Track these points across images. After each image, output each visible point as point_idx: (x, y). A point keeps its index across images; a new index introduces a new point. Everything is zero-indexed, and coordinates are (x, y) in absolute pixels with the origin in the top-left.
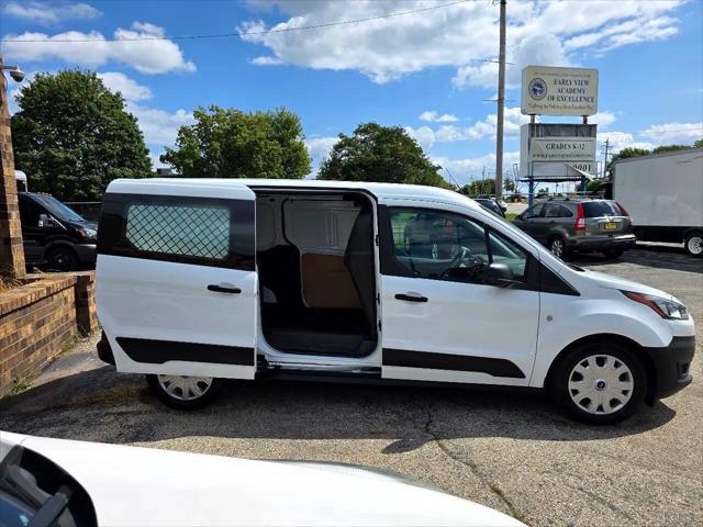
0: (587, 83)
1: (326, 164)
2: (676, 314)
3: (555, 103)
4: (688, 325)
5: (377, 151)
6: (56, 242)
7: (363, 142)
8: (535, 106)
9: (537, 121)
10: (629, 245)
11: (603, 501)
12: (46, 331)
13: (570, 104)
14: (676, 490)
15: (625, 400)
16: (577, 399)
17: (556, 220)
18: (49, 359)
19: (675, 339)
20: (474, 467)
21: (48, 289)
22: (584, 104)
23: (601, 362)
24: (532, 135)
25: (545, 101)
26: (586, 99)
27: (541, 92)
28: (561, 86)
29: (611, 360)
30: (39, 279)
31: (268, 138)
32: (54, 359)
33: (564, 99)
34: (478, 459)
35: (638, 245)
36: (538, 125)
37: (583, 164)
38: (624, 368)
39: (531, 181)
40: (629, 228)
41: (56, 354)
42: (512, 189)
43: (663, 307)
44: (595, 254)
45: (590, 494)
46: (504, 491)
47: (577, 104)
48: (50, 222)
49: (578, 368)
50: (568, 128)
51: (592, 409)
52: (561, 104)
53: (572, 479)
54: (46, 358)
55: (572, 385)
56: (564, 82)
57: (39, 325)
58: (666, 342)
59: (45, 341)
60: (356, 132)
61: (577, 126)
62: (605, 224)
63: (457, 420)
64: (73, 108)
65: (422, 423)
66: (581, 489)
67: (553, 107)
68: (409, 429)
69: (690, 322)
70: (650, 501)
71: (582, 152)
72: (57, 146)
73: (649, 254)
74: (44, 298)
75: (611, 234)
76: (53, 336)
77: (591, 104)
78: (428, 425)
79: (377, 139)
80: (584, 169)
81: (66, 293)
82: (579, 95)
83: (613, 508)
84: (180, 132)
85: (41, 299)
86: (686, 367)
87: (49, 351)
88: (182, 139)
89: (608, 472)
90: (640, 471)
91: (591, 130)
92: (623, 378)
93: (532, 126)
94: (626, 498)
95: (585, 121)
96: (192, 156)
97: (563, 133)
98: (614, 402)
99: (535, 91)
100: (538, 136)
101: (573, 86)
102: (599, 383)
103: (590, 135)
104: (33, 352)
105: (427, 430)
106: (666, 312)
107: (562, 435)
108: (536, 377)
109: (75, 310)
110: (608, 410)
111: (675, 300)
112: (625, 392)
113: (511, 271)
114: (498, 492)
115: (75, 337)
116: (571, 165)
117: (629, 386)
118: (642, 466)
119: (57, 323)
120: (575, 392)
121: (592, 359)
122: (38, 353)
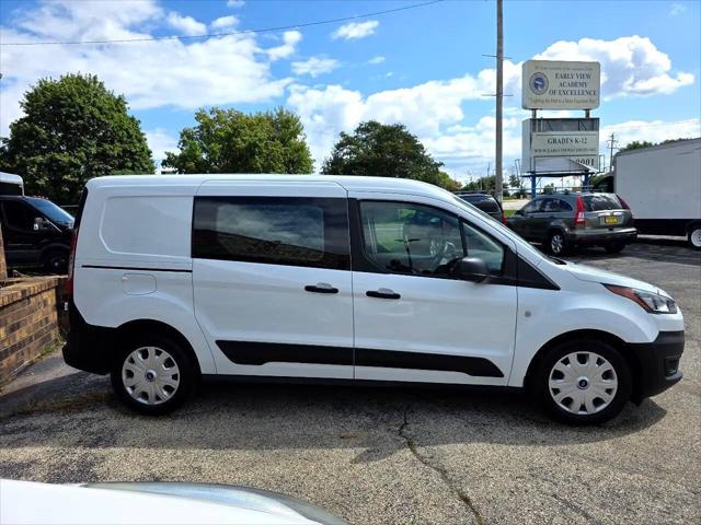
0: (588, 76)
1: (328, 164)
2: (664, 308)
3: (557, 97)
4: (676, 319)
5: (378, 149)
6: (52, 245)
7: (364, 140)
8: (536, 101)
9: (538, 117)
10: (630, 239)
11: (577, 509)
12: (21, 335)
13: (572, 98)
14: (658, 496)
15: (609, 399)
16: (558, 399)
17: (556, 214)
18: (26, 363)
19: (661, 333)
20: (444, 472)
21: (24, 292)
22: (586, 97)
23: (582, 359)
24: (534, 130)
25: (546, 96)
26: (589, 93)
27: (542, 86)
28: (562, 81)
29: (593, 357)
30: (18, 282)
31: (269, 139)
32: (32, 364)
33: (565, 93)
34: (449, 463)
35: (640, 239)
36: (539, 120)
37: (585, 158)
38: (607, 366)
39: (533, 176)
40: (629, 222)
41: (34, 358)
42: (518, 185)
43: (648, 301)
44: (596, 248)
45: (564, 501)
46: (473, 498)
47: (579, 98)
48: (46, 225)
49: (559, 366)
50: (570, 123)
51: (574, 409)
52: (563, 97)
53: (546, 485)
54: (22, 362)
55: (553, 384)
56: (565, 76)
57: (13, 329)
58: (651, 337)
59: (21, 345)
60: (358, 130)
61: (579, 120)
62: (605, 217)
63: (432, 422)
64: (76, 113)
65: (397, 425)
66: (555, 496)
67: (555, 101)
68: (381, 432)
69: (678, 316)
70: (629, 508)
71: (585, 146)
72: (62, 151)
73: (651, 247)
74: (20, 301)
75: (611, 227)
76: (31, 339)
77: (594, 98)
78: (402, 428)
79: (378, 138)
80: (588, 162)
81: (45, 295)
82: (581, 88)
83: (587, 516)
84: (182, 135)
85: (14, 303)
86: (675, 364)
87: (26, 354)
88: (184, 141)
89: (586, 476)
90: (620, 475)
91: (592, 124)
92: (607, 375)
93: (534, 121)
94: (603, 505)
95: (588, 115)
96: (194, 158)
97: (565, 127)
98: (597, 402)
99: (536, 85)
100: (540, 131)
101: (575, 80)
102: (581, 382)
103: (593, 129)
104: (7, 356)
105: (400, 434)
106: (652, 306)
107: (543, 437)
108: (515, 376)
109: (56, 313)
110: (592, 410)
111: (662, 293)
112: (609, 391)
113: (487, 265)
114: (467, 500)
115: (56, 340)
116: (574, 159)
117: (613, 384)
118: (622, 469)
119: (36, 326)
120: (556, 391)
121: (573, 357)
122: (13, 357)
